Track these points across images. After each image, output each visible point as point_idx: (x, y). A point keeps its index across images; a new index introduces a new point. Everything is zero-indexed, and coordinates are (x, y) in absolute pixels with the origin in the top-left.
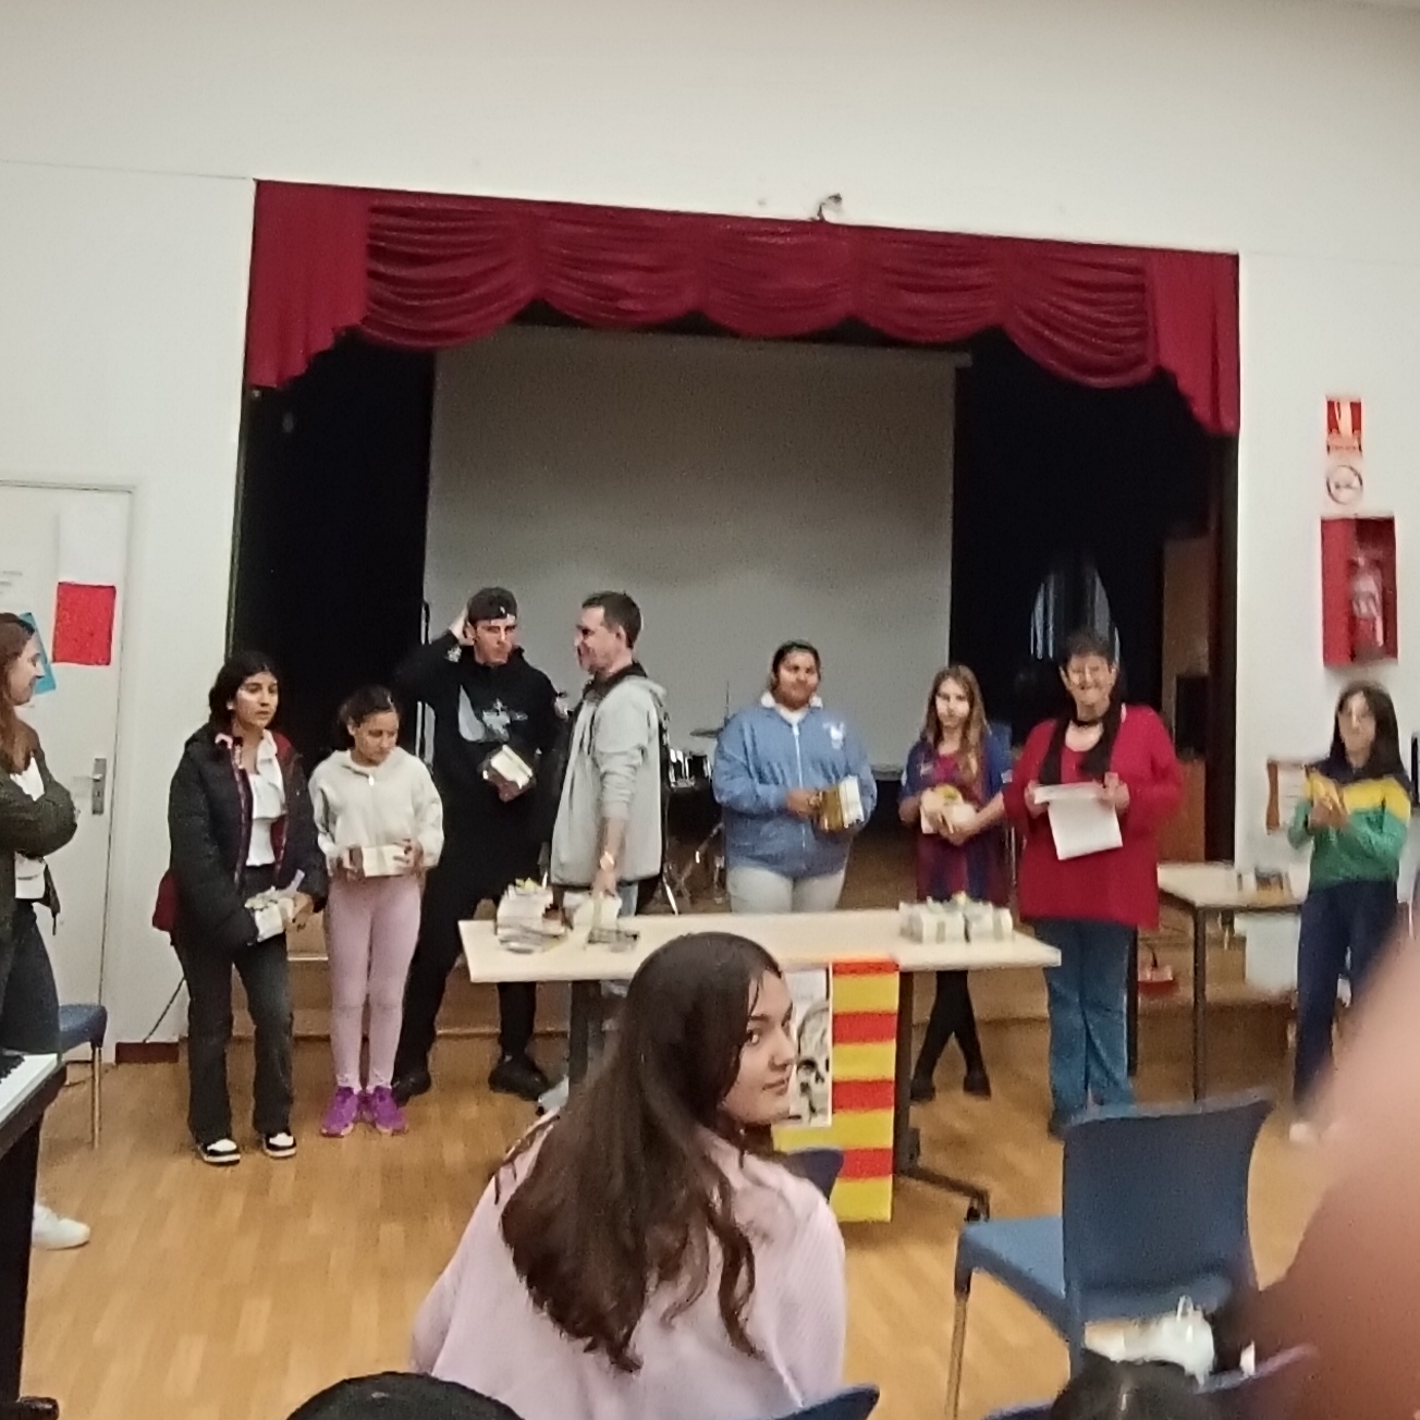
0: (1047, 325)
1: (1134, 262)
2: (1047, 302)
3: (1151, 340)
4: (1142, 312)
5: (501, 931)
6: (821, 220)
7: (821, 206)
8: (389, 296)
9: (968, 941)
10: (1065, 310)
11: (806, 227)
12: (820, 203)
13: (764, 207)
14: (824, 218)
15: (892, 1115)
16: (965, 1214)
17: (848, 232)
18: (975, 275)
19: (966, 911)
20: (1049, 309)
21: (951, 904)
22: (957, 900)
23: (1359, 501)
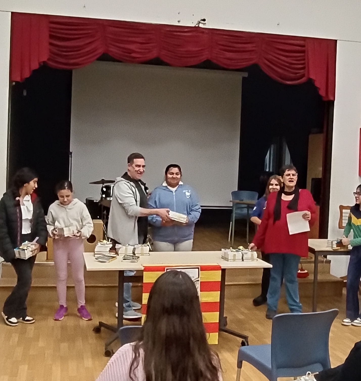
1: (301, 42)
2: (272, 56)
3: (307, 68)
4: (304, 60)
5: (96, 256)
6: (198, 27)
7: (199, 22)
8: (56, 51)
9: (243, 260)
10: (279, 59)
11: (192, 29)
12: (198, 21)
13: (180, 23)
14: (200, 26)
15: (218, 313)
16: (241, 342)
17: (207, 31)
18: (249, 47)
19: (242, 251)
20: (274, 58)
21: (237, 250)
22: (240, 248)
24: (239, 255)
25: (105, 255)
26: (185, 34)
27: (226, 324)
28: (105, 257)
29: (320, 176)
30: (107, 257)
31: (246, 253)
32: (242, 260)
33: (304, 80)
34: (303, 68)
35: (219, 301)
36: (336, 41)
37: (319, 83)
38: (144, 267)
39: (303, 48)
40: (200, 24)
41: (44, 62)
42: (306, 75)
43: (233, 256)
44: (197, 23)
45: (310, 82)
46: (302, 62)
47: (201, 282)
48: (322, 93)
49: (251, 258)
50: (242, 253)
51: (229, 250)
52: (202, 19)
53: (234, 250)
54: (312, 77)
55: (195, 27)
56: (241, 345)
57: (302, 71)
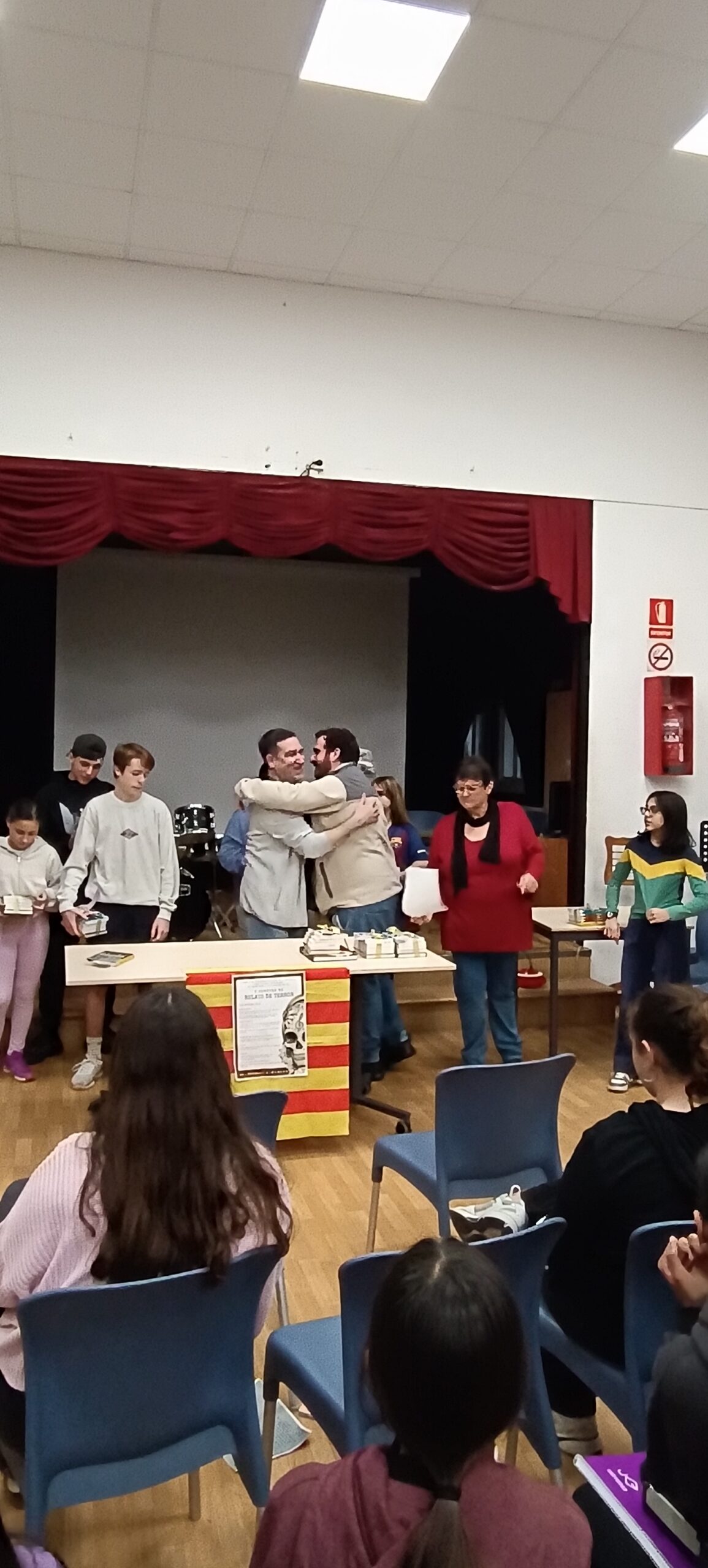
0: (461, 549)
1: (521, 506)
2: (462, 534)
3: (532, 560)
4: (527, 540)
6: (308, 476)
7: (308, 467)
9: (397, 956)
10: (477, 541)
11: (298, 481)
12: (307, 465)
13: (270, 468)
14: (310, 475)
15: (347, 1068)
17: (327, 486)
18: (414, 516)
19: (396, 938)
20: (464, 539)
21: (386, 934)
22: (390, 931)
23: (669, 668)
24: (388, 945)
25: (107, 952)
26: (281, 491)
28: (108, 955)
29: (567, 778)
30: (111, 955)
31: (403, 942)
32: (394, 955)
33: (527, 581)
34: (526, 558)
35: (347, 1042)
36: (590, 503)
37: (559, 588)
38: (187, 974)
39: (525, 518)
40: (311, 471)
42: (531, 573)
43: (377, 948)
44: (305, 469)
45: (541, 586)
46: (524, 545)
47: (307, 1004)
48: (565, 607)
49: (414, 950)
50: (394, 941)
51: (369, 933)
52: (316, 460)
53: (379, 935)
54: (544, 575)
55: (301, 477)
56: (395, 1132)
57: (522, 564)
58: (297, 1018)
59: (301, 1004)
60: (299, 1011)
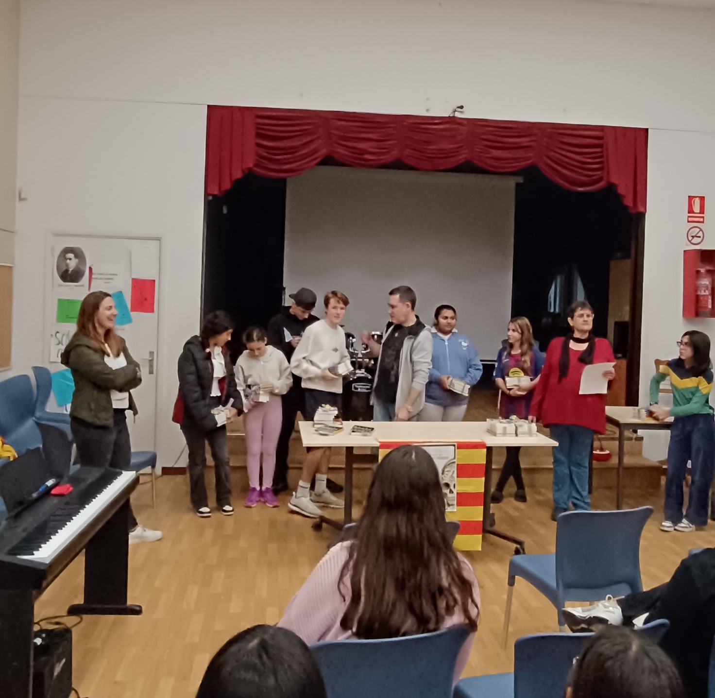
0: (557, 164)
1: (599, 134)
2: (557, 153)
3: (606, 170)
4: (602, 157)
5: (316, 426)
6: (454, 116)
8: (265, 154)
11: (447, 120)
12: (454, 109)
13: (429, 112)
14: (456, 115)
15: (482, 507)
16: (514, 550)
17: (465, 122)
18: (524, 141)
19: (516, 423)
20: (559, 156)
21: (509, 420)
22: (512, 418)
23: (702, 243)
25: (327, 426)
26: (436, 127)
27: (493, 523)
28: (327, 428)
29: (627, 318)
30: (330, 428)
31: (521, 426)
32: (515, 435)
33: (602, 184)
34: (601, 169)
35: (483, 490)
36: (646, 130)
37: (624, 189)
38: (380, 442)
39: (601, 141)
40: (456, 113)
41: (250, 169)
42: (605, 178)
43: (503, 429)
44: (452, 112)
45: (611, 188)
46: (600, 160)
47: (458, 465)
48: (628, 202)
49: (529, 432)
50: (515, 425)
51: (497, 420)
52: (459, 106)
54: (614, 179)
55: (449, 117)
56: (514, 553)
57: (599, 173)
58: (451, 473)
59: (453, 465)
60: (451, 469)
